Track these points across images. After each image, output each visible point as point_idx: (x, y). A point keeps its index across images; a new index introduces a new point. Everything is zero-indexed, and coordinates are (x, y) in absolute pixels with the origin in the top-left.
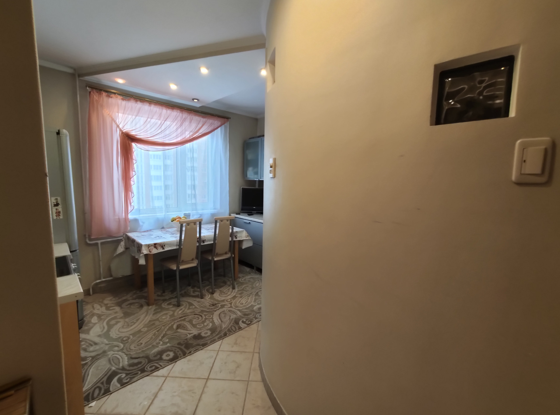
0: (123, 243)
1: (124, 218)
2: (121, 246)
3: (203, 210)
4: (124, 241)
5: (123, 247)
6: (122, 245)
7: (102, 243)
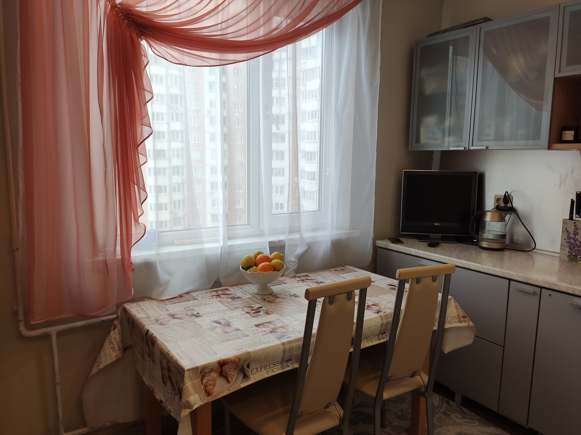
0: (115, 335)
1: (118, 260)
2: (111, 343)
3: (315, 230)
4: (119, 327)
5: (116, 347)
6: (114, 342)
7: (60, 334)
